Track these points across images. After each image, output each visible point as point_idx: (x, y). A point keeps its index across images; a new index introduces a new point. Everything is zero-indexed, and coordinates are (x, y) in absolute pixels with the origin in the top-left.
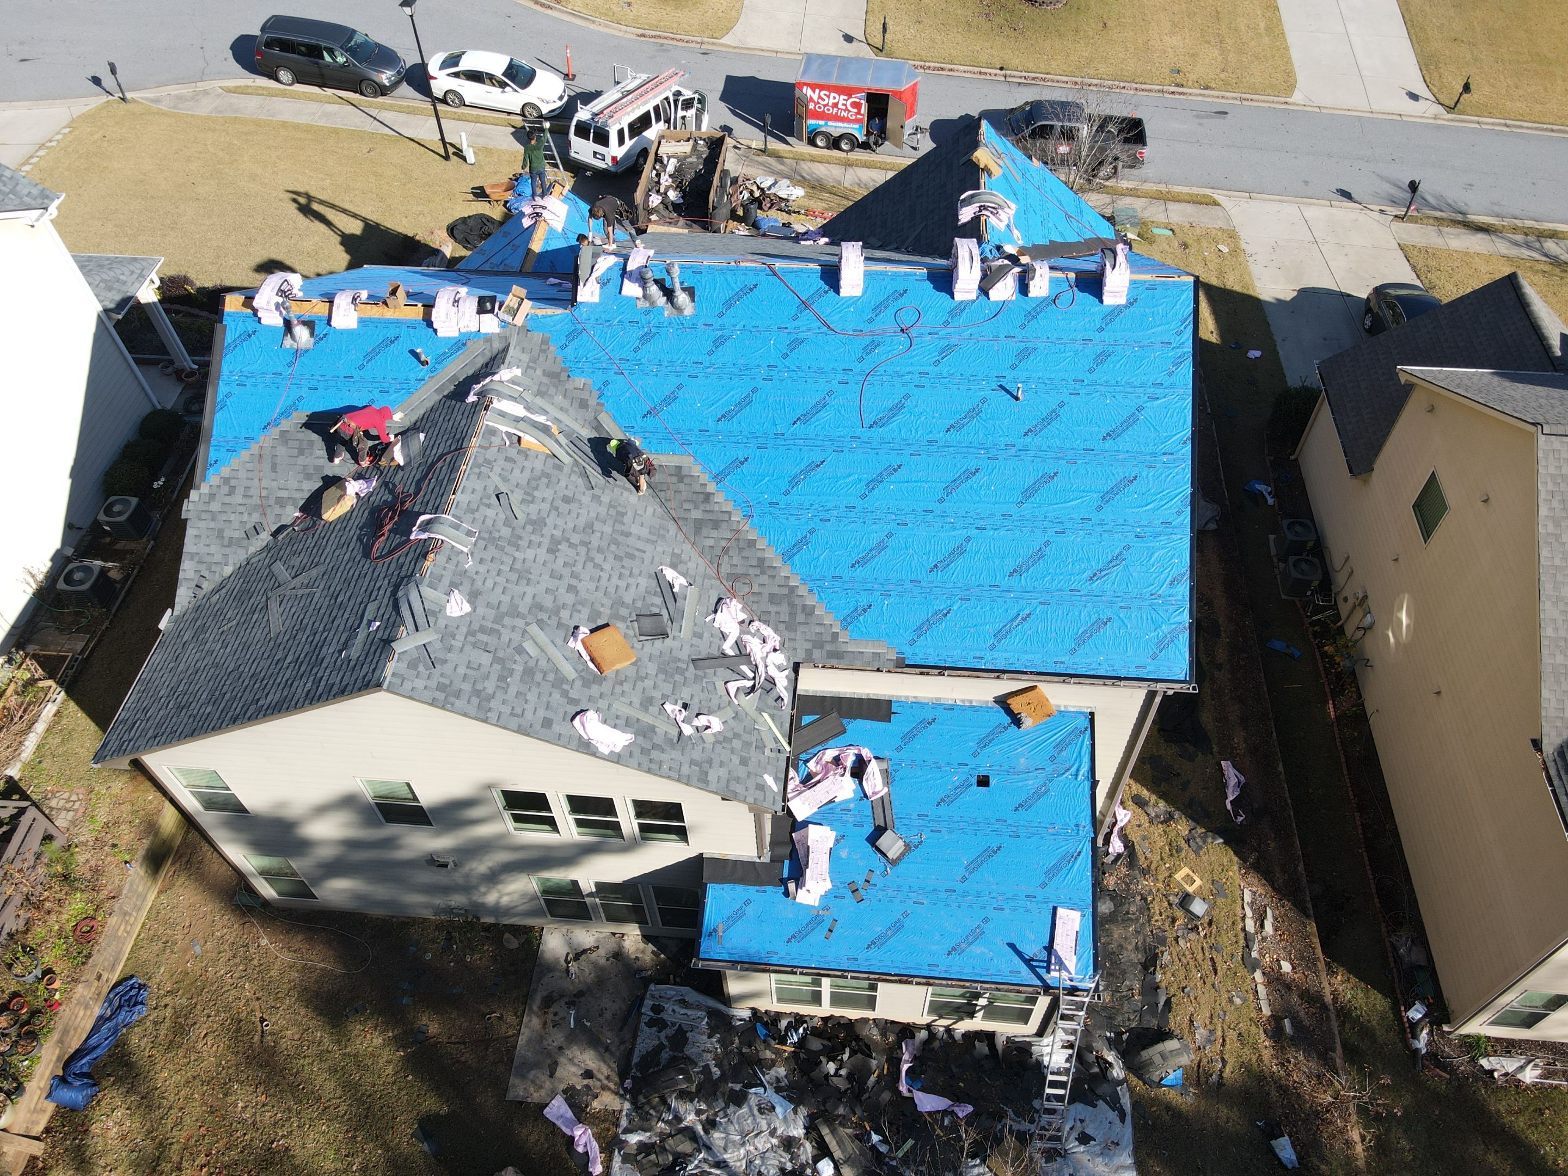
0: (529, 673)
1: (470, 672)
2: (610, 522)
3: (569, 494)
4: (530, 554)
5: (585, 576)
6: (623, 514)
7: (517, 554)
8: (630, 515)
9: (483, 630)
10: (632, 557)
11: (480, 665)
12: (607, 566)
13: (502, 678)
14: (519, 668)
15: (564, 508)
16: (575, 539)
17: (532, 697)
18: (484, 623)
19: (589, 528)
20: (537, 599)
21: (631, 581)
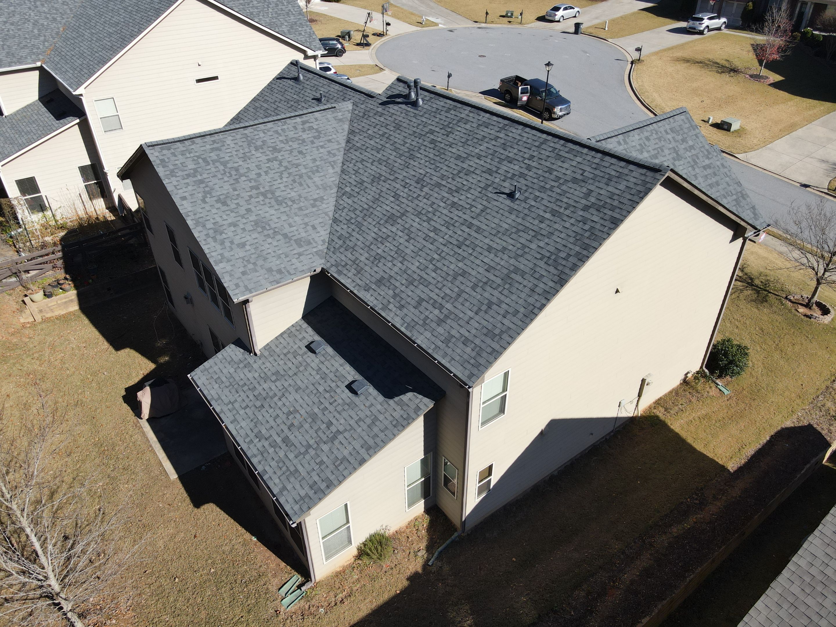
0: (201, 182)
1: (180, 165)
2: (308, 170)
3: (304, 152)
4: (259, 155)
5: (270, 176)
6: (318, 171)
7: (253, 152)
8: (322, 174)
9: (204, 160)
10: (301, 184)
11: (187, 166)
12: (285, 180)
13: (188, 176)
14: (199, 177)
15: (295, 153)
16: (285, 164)
17: (190, 188)
18: (208, 158)
19: (297, 165)
20: (240, 168)
21: (289, 191)
